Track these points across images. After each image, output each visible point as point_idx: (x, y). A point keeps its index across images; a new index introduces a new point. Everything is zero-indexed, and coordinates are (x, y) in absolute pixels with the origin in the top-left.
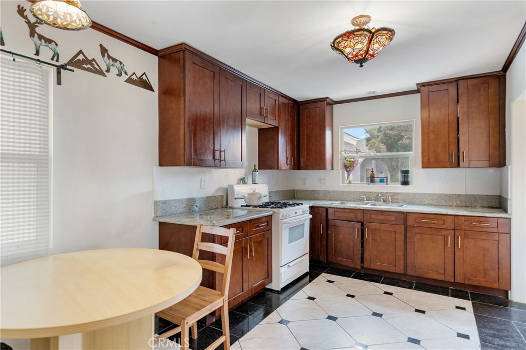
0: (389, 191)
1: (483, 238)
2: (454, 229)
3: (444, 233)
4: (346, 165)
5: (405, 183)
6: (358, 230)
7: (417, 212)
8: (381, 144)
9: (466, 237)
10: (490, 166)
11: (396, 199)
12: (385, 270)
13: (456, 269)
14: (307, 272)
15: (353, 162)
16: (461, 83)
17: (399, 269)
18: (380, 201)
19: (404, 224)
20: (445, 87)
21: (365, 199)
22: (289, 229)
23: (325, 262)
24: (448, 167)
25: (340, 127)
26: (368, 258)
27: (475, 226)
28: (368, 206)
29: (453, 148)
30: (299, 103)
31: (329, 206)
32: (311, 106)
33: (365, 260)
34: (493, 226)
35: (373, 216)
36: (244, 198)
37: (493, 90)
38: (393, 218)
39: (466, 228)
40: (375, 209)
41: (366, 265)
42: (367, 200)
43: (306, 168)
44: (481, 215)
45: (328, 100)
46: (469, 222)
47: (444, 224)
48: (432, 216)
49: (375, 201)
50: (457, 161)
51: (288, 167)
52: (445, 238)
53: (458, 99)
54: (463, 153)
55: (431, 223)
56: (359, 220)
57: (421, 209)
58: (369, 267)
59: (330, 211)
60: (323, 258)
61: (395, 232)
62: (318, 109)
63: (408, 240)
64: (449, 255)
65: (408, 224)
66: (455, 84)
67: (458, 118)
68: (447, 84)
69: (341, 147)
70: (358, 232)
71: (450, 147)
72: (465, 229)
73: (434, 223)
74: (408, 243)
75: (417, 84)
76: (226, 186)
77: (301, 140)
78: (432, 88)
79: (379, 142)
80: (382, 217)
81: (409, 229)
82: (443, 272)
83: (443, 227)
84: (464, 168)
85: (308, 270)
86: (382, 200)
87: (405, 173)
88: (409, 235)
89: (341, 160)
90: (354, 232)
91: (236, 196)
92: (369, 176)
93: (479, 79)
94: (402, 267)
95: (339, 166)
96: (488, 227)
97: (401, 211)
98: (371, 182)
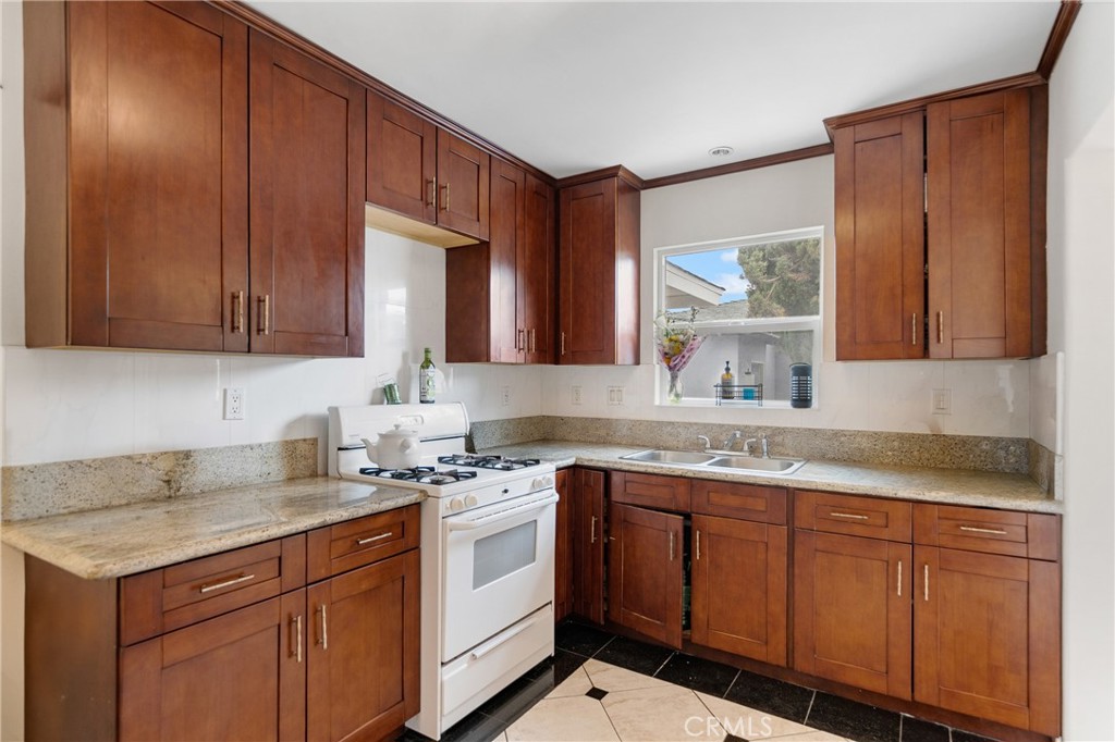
0: (764, 424)
1: (988, 573)
2: (912, 544)
3: (888, 552)
4: (667, 350)
5: (802, 401)
6: (676, 535)
7: (820, 488)
8: (775, 305)
9: (943, 568)
10: (1007, 355)
11: (778, 445)
12: (743, 654)
13: (916, 664)
14: (550, 657)
15: (683, 343)
16: (933, 112)
17: (775, 654)
18: (742, 450)
19: (787, 523)
20: (892, 127)
21: (708, 446)
22: (477, 542)
23: (602, 623)
24: (899, 358)
25: (655, 250)
26: (701, 615)
27: (966, 536)
28: (704, 468)
29: (914, 302)
30: (559, 185)
31: (611, 466)
32: (584, 190)
33: (694, 624)
34: (1014, 538)
35: (714, 497)
36: (366, 445)
37: (1014, 129)
38: (760, 505)
39: (944, 540)
40: (719, 478)
41: (697, 638)
42: (712, 448)
43: (574, 359)
44: (984, 504)
45: (620, 173)
46: (952, 522)
47: (887, 527)
48: (856, 502)
49: (732, 449)
50: (922, 341)
51: (521, 358)
52: (890, 569)
53: (925, 162)
54: (938, 315)
55: (855, 522)
56: (682, 507)
57: (830, 481)
58: (703, 643)
59: (616, 478)
60: (598, 612)
61: (767, 544)
62: (600, 198)
63: (797, 571)
64: (900, 619)
65: (797, 524)
66: (918, 117)
67: (925, 215)
68: (898, 119)
69: (657, 302)
70: (676, 543)
71: (905, 300)
72: (943, 543)
73: (862, 523)
74: (796, 580)
75: (827, 122)
76: (323, 411)
77: (562, 284)
78: (864, 131)
79: (771, 298)
80: (733, 501)
81: (799, 538)
82: (884, 669)
83: (886, 534)
84: (940, 359)
85: (550, 651)
86: (746, 448)
87: (803, 372)
88: (798, 554)
89: (658, 337)
90: (668, 541)
91: (346, 442)
92: (720, 382)
93: (980, 97)
94: (782, 649)
95: (652, 355)
96: (1001, 540)
97: (780, 484)
98: (724, 398)
